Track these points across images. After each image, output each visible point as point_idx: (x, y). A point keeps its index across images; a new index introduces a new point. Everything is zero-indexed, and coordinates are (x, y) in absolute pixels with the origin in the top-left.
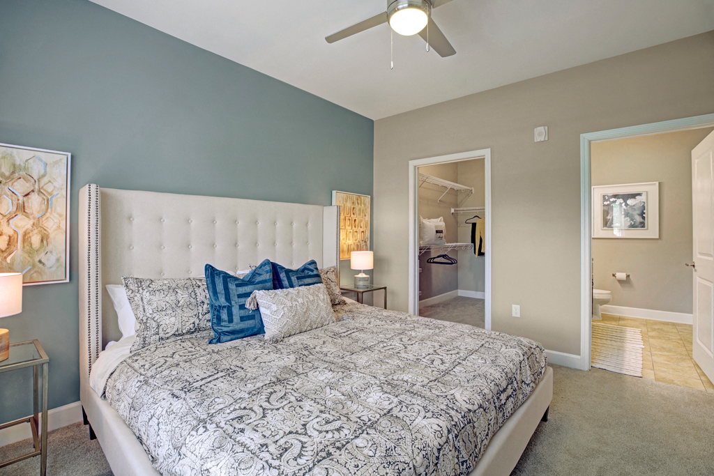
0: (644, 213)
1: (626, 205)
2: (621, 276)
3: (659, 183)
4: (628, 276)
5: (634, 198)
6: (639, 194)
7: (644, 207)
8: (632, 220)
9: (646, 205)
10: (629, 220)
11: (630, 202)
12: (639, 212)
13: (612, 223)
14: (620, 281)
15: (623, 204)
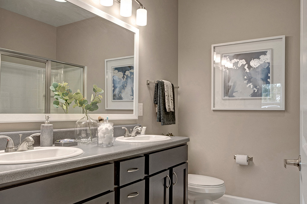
0: (269, 78)
1: (250, 67)
2: (242, 159)
3: (286, 37)
4: (250, 160)
5: (259, 58)
6: (264, 53)
7: (268, 68)
8: (256, 87)
9: (271, 67)
10: (252, 86)
11: (254, 63)
12: (263, 77)
13: (233, 92)
14: (242, 166)
15: (246, 67)
